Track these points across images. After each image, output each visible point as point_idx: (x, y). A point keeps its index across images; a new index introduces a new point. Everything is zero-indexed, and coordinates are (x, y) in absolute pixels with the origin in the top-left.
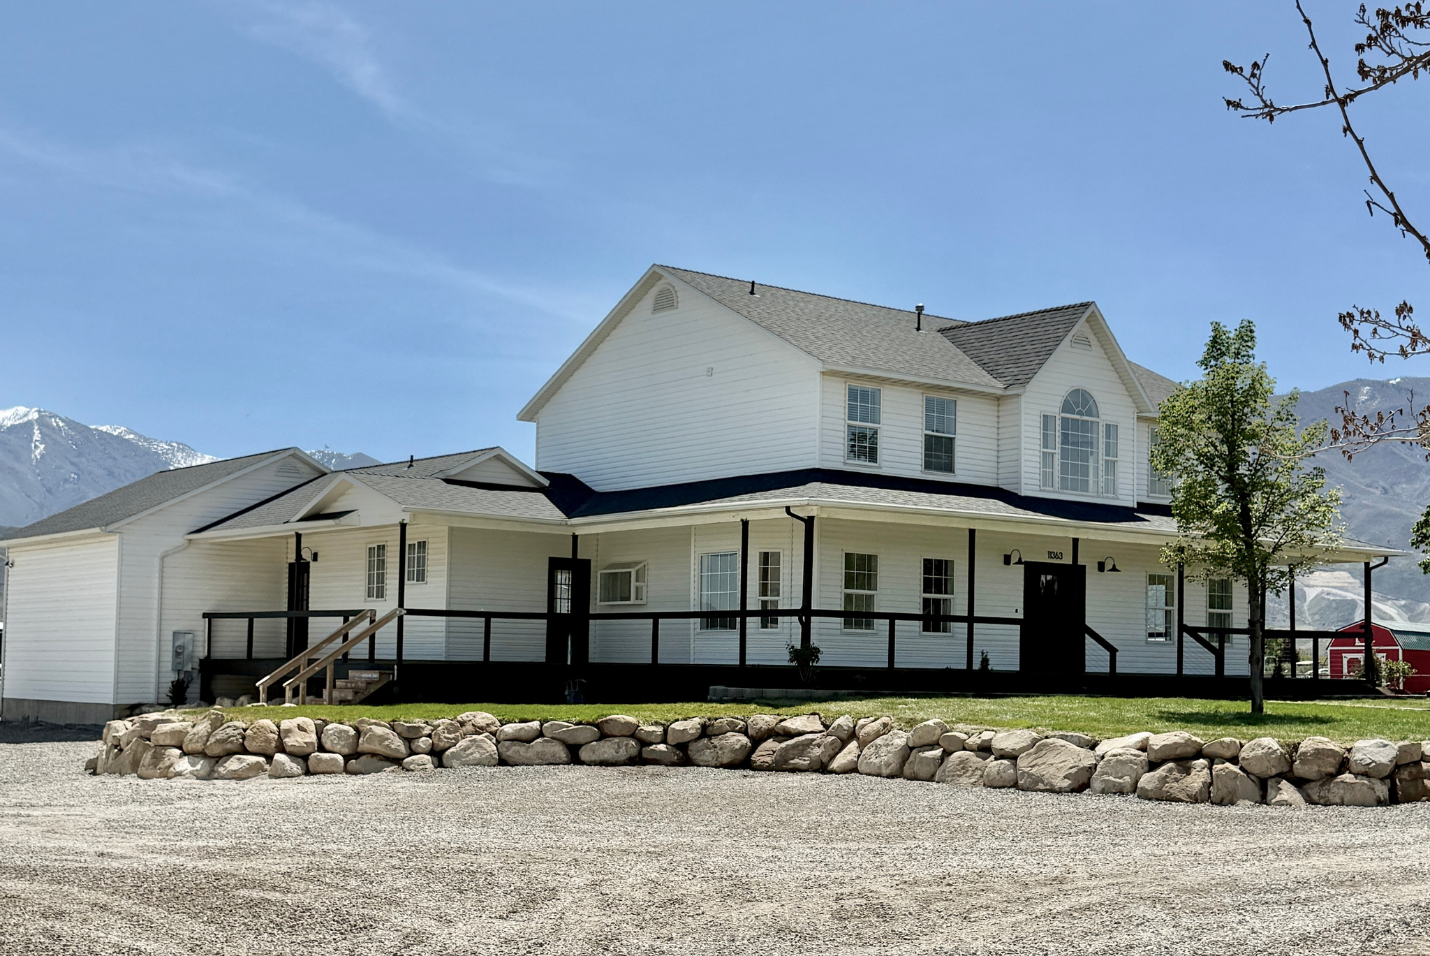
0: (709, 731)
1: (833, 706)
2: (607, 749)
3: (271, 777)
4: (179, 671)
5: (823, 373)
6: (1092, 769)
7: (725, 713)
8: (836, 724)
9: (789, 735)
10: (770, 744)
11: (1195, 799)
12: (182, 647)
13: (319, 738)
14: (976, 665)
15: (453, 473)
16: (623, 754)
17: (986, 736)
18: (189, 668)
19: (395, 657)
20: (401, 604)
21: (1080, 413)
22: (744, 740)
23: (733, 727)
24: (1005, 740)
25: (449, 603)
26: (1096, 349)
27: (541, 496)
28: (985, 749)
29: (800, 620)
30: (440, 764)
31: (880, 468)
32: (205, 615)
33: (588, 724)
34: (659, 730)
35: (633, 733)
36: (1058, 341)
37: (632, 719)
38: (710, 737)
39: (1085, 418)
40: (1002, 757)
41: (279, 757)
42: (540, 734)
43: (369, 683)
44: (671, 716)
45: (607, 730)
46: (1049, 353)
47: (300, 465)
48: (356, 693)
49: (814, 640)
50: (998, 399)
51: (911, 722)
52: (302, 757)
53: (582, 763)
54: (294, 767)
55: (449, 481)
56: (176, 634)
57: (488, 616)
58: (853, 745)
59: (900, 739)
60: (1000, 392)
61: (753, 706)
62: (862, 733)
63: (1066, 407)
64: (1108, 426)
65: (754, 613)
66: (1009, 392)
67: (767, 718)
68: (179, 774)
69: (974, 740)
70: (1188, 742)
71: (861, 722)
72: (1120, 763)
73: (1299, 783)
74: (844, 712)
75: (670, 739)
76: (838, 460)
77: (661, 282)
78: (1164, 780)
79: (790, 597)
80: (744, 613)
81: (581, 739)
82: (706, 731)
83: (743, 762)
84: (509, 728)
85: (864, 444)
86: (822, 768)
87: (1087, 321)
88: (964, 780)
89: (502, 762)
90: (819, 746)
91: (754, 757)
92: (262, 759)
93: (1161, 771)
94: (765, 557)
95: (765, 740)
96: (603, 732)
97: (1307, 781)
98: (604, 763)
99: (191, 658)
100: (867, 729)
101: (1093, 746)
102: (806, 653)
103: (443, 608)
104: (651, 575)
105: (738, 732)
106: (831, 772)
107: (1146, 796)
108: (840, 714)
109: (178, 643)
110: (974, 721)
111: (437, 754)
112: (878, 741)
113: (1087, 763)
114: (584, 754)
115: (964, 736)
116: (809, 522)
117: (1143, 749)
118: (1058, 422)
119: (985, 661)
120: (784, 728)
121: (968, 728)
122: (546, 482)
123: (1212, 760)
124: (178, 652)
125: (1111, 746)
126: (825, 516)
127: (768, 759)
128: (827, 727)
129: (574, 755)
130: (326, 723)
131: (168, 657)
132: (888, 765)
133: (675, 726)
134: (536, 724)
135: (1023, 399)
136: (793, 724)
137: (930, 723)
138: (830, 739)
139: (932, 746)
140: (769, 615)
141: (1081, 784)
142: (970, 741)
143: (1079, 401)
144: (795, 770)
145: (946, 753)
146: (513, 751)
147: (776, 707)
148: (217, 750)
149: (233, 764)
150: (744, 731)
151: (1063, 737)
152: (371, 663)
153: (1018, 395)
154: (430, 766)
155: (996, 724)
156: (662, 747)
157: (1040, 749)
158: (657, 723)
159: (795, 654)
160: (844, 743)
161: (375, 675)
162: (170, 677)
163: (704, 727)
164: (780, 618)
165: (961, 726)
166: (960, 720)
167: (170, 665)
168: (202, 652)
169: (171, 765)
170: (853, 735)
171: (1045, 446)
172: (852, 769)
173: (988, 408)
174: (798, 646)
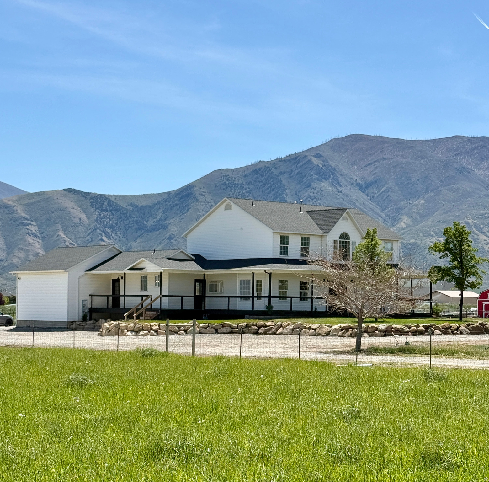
0: (248, 326)
1: (277, 320)
2: (224, 330)
3: (151, 336)
4: (84, 312)
5: (273, 233)
6: (330, 331)
7: (252, 322)
8: (277, 324)
9: (266, 326)
10: (262, 328)
11: (349, 337)
12: (85, 305)
13: (159, 327)
14: (314, 310)
15: (170, 257)
16: (228, 331)
17: (310, 325)
18: (86, 311)
19: (159, 308)
20: (161, 294)
21: (345, 239)
22: (256, 328)
23: (253, 325)
24: (314, 326)
25: (169, 293)
26: (349, 221)
27: (194, 262)
28: (310, 328)
29: (268, 299)
30: (186, 333)
31: (288, 257)
32: (90, 295)
33: (220, 324)
34: (236, 326)
35: (230, 326)
36: (338, 219)
37: (230, 323)
38: (248, 327)
39: (346, 240)
40: (313, 330)
41: (151, 331)
42: (209, 326)
43: (154, 315)
44: (238, 322)
45: (224, 325)
46: (335, 223)
47: (114, 250)
48: (150, 317)
49: (272, 304)
50: (322, 236)
51: (294, 323)
52: (156, 331)
53: (218, 333)
54: (155, 333)
55: (170, 259)
56: (83, 301)
57: (182, 297)
58: (282, 328)
59: (292, 326)
60: (322, 235)
61: (258, 320)
62: (283, 326)
63: (341, 238)
64: (353, 242)
65: (255, 297)
66: (324, 235)
67: (261, 323)
68: (129, 335)
69: (308, 326)
70: (349, 326)
71: (283, 323)
72: (336, 330)
73: (368, 333)
74: (279, 322)
75: (239, 328)
76: (277, 255)
77: (226, 202)
78: (343, 333)
79: (265, 292)
80: (253, 297)
81: (218, 327)
82: (247, 326)
83: (256, 333)
84: (201, 325)
85: (284, 250)
86: (274, 333)
87: (347, 213)
88: (305, 335)
89: (200, 333)
90: (274, 329)
91: (259, 332)
92: (148, 332)
93: (343, 331)
94: (257, 281)
95: (261, 327)
96: (223, 326)
97: (370, 333)
98: (224, 333)
99: (87, 307)
100: (285, 325)
101: (331, 327)
102: (270, 307)
103: (168, 295)
104: (224, 285)
105: (255, 326)
106: (277, 334)
107: (340, 336)
108: (278, 322)
109: (84, 303)
110: (308, 323)
111: (186, 331)
112: (287, 327)
113: (329, 330)
114: (219, 331)
115: (305, 326)
116: (270, 274)
117: (340, 327)
118: (338, 242)
119: (316, 309)
120: (266, 325)
121: (307, 324)
122: (194, 258)
123: (353, 329)
124: (83, 306)
125: (334, 327)
126: (274, 272)
127: (262, 332)
128: (275, 324)
129: (217, 331)
130: (160, 324)
131: (81, 308)
132: (289, 332)
133: (240, 324)
134: (207, 324)
135: (328, 236)
136: (268, 324)
137: (298, 323)
138: (276, 327)
139: (298, 328)
140: (259, 297)
141: (328, 334)
142: (307, 327)
143: (345, 236)
144: (268, 334)
145: (302, 329)
146: (203, 330)
147: (263, 320)
148: (137, 330)
149: (141, 333)
150: (256, 325)
151: (325, 325)
152: (151, 310)
153: (327, 235)
154: (184, 334)
155: (312, 323)
156: (237, 329)
157: (320, 328)
158: (236, 324)
159: (267, 307)
160: (280, 328)
161: (155, 313)
162: (81, 314)
163: (247, 325)
164: (262, 298)
165: (305, 324)
166: (305, 322)
167: (81, 310)
168: (89, 306)
169: (126, 333)
170: (281, 326)
171: (335, 249)
172: (281, 333)
173: (319, 239)
174: (268, 305)
